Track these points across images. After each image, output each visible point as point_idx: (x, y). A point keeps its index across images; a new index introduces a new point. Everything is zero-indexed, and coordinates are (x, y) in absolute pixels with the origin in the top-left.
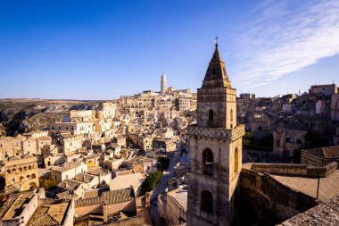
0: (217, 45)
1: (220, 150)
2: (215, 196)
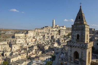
0: (81, 6)
1: (82, 52)
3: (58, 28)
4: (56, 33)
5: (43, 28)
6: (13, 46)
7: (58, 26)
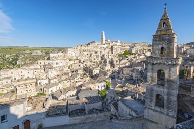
2: (165, 97)
3: (109, 44)
4: (107, 50)
5: (89, 44)
6: (49, 70)
7: (109, 41)
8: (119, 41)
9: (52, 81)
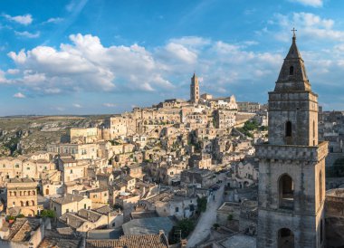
0: (294, 39)
1: (303, 174)
2: (297, 234)
3: (209, 105)
4: (204, 121)
5: (160, 105)
6: (66, 165)
7: (209, 97)
8: (233, 99)
9: (70, 191)
